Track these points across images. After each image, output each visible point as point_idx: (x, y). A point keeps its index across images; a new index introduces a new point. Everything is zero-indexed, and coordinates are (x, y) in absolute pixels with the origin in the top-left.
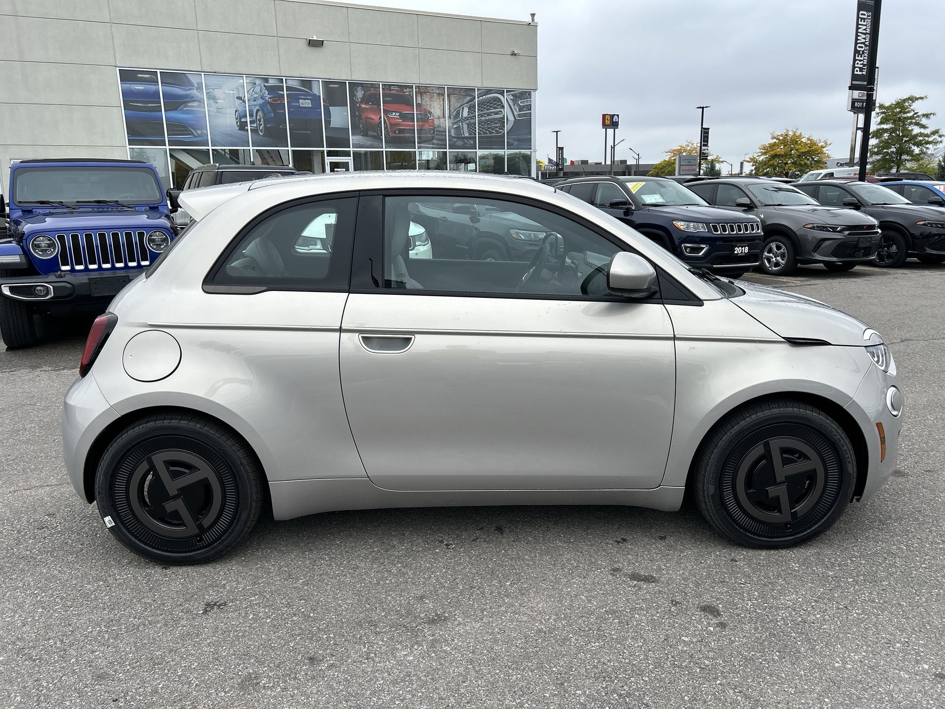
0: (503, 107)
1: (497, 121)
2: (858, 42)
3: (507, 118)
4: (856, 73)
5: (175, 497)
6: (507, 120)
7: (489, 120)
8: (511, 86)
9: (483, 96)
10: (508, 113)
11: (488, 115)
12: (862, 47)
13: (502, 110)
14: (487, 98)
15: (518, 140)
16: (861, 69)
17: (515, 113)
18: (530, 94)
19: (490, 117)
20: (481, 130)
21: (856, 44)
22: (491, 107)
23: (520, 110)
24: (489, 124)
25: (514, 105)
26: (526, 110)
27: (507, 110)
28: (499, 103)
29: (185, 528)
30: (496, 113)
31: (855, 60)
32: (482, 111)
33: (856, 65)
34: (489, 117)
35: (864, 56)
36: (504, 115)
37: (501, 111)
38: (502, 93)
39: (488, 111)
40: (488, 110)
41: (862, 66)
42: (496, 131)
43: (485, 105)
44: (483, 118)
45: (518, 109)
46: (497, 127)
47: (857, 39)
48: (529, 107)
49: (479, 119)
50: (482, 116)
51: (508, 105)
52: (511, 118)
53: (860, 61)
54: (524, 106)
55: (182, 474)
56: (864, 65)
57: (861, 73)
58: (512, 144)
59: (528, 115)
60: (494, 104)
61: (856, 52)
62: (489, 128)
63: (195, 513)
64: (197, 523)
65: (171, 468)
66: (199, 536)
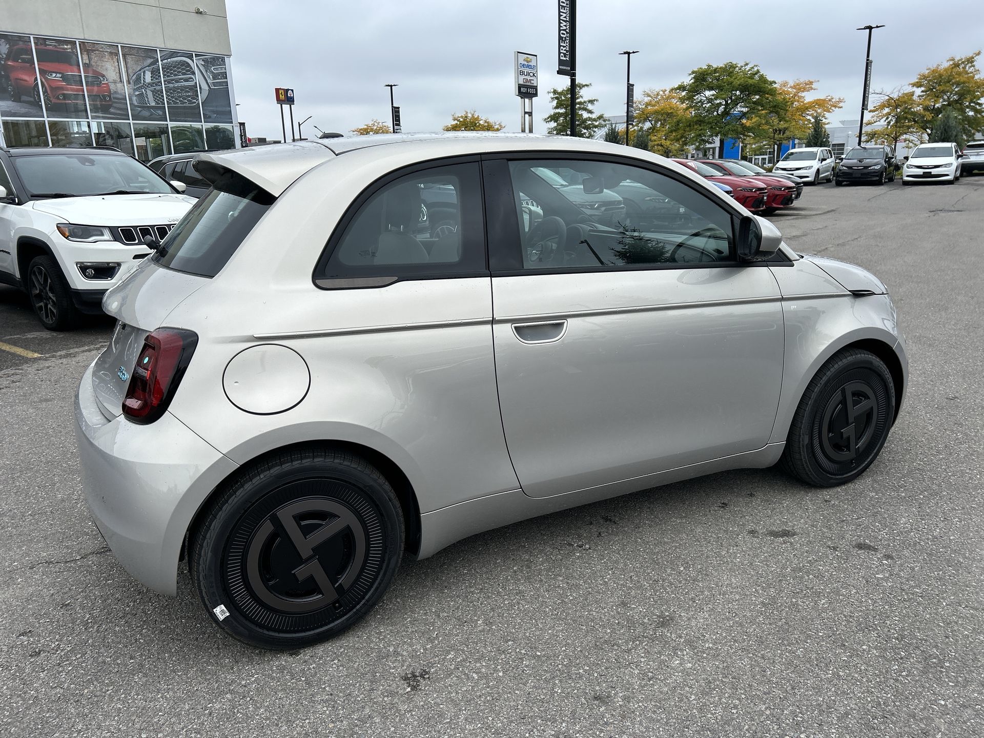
0: (194, 73)
1: (187, 90)
2: (561, 28)
3: (200, 86)
4: (561, 58)
5: (310, 558)
6: (200, 88)
7: (178, 88)
8: (200, 48)
9: (167, 59)
10: (201, 81)
11: (177, 81)
12: (564, 34)
13: (192, 76)
14: (167, 63)
15: (217, 113)
16: (565, 55)
17: (209, 81)
18: (223, 60)
19: (179, 84)
20: (169, 99)
21: (560, 30)
22: (179, 72)
23: (214, 78)
24: (179, 92)
25: (206, 71)
26: (221, 79)
27: (198, 78)
28: (189, 68)
29: (321, 595)
30: (186, 80)
31: (560, 46)
32: (168, 76)
33: (561, 51)
34: (177, 84)
35: (567, 43)
36: (196, 83)
37: (192, 78)
38: (191, 57)
39: (176, 77)
40: (175, 75)
41: (565, 52)
42: (180, 101)
43: (171, 70)
44: (171, 85)
45: (211, 77)
46: (189, 96)
47: (560, 26)
48: (224, 75)
49: (166, 86)
50: (169, 83)
51: (199, 71)
52: (205, 87)
53: (564, 47)
54: (218, 74)
55: (316, 527)
56: (567, 51)
57: (565, 59)
58: (210, 117)
59: (224, 84)
60: (175, 71)
61: (560, 38)
62: (180, 97)
63: (333, 573)
64: (336, 586)
65: (303, 523)
66: (337, 601)
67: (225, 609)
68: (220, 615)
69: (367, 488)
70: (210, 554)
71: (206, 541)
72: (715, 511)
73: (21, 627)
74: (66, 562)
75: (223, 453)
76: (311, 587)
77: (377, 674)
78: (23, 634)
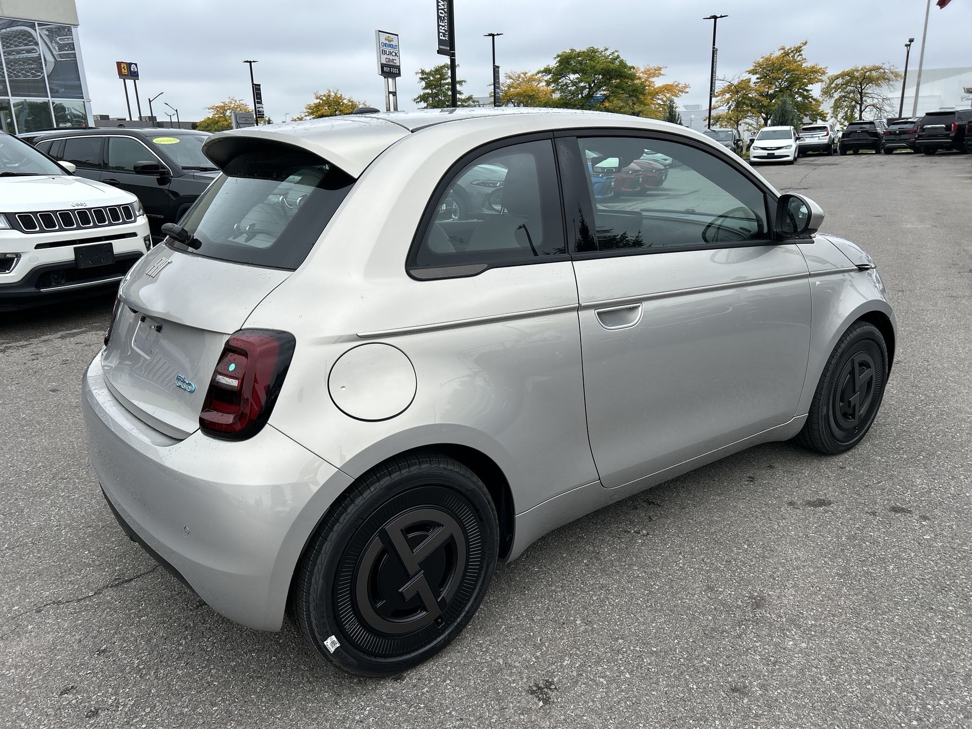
0: (37, 44)
1: (31, 62)
2: (440, 8)
3: (44, 57)
4: (441, 38)
5: (416, 574)
6: (45, 60)
7: (19, 60)
8: (43, 17)
9: (6, 28)
10: (46, 52)
11: (18, 52)
12: (442, 13)
13: (36, 47)
14: (6, 33)
15: (66, 87)
16: (444, 35)
17: (54, 53)
18: (70, 30)
19: (21, 56)
20: (11, 73)
21: (438, 10)
22: (20, 43)
23: (60, 50)
24: (20, 65)
25: (51, 42)
26: (68, 50)
27: (42, 49)
28: (31, 39)
29: (425, 612)
30: (29, 51)
31: (439, 25)
32: (8, 47)
33: (440, 31)
34: (19, 55)
35: (445, 22)
36: (40, 54)
37: (35, 49)
38: (32, 26)
39: (18, 48)
40: (16, 46)
41: (444, 32)
42: (23, 74)
43: (11, 40)
44: (11, 57)
45: (57, 48)
46: (32, 69)
47: (438, 6)
48: (72, 46)
49: (6, 57)
50: (9, 54)
51: (42, 41)
52: (50, 58)
53: (443, 26)
54: (65, 45)
55: (422, 538)
56: (446, 31)
57: (444, 38)
58: (57, 92)
59: (72, 56)
60: (15, 41)
61: (439, 17)
62: (22, 69)
63: (437, 585)
64: (439, 600)
65: (411, 535)
66: (440, 617)
67: (336, 640)
68: (331, 647)
69: (469, 493)
70: (321, 581)
71: (316, 567)
72: (746, 485)
73: (60, 684)
74: (79, 601)
75: (339, 467)
76: (417, 604)
77: (499, 691)
78: (66, 691)
